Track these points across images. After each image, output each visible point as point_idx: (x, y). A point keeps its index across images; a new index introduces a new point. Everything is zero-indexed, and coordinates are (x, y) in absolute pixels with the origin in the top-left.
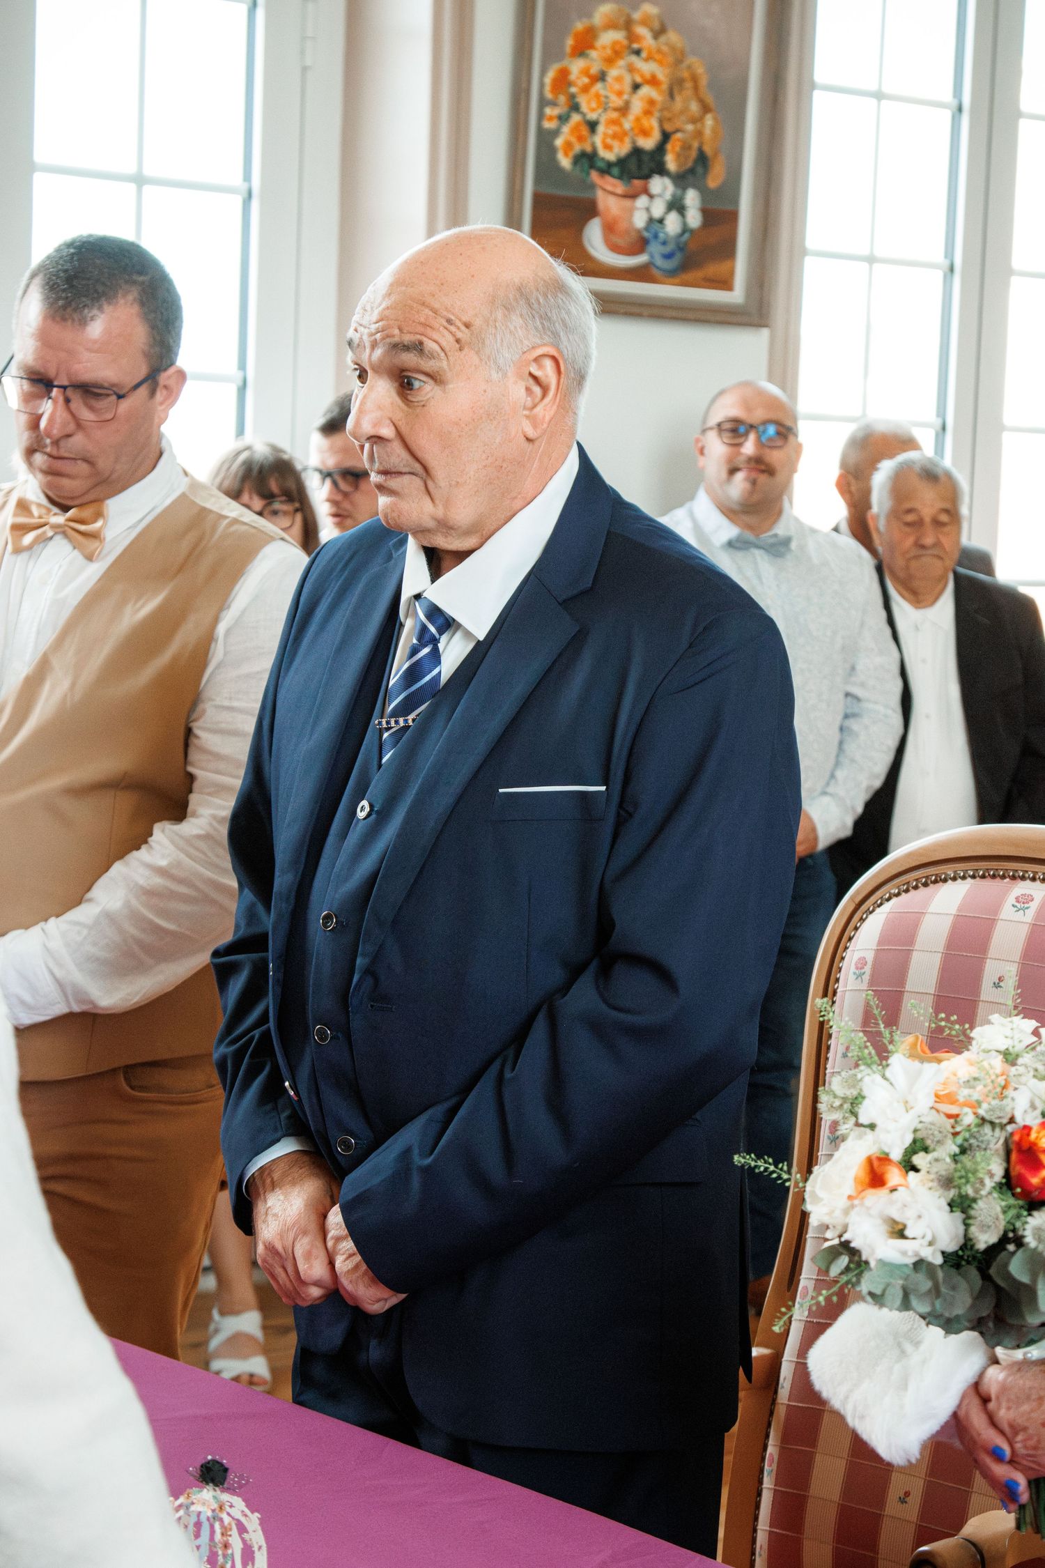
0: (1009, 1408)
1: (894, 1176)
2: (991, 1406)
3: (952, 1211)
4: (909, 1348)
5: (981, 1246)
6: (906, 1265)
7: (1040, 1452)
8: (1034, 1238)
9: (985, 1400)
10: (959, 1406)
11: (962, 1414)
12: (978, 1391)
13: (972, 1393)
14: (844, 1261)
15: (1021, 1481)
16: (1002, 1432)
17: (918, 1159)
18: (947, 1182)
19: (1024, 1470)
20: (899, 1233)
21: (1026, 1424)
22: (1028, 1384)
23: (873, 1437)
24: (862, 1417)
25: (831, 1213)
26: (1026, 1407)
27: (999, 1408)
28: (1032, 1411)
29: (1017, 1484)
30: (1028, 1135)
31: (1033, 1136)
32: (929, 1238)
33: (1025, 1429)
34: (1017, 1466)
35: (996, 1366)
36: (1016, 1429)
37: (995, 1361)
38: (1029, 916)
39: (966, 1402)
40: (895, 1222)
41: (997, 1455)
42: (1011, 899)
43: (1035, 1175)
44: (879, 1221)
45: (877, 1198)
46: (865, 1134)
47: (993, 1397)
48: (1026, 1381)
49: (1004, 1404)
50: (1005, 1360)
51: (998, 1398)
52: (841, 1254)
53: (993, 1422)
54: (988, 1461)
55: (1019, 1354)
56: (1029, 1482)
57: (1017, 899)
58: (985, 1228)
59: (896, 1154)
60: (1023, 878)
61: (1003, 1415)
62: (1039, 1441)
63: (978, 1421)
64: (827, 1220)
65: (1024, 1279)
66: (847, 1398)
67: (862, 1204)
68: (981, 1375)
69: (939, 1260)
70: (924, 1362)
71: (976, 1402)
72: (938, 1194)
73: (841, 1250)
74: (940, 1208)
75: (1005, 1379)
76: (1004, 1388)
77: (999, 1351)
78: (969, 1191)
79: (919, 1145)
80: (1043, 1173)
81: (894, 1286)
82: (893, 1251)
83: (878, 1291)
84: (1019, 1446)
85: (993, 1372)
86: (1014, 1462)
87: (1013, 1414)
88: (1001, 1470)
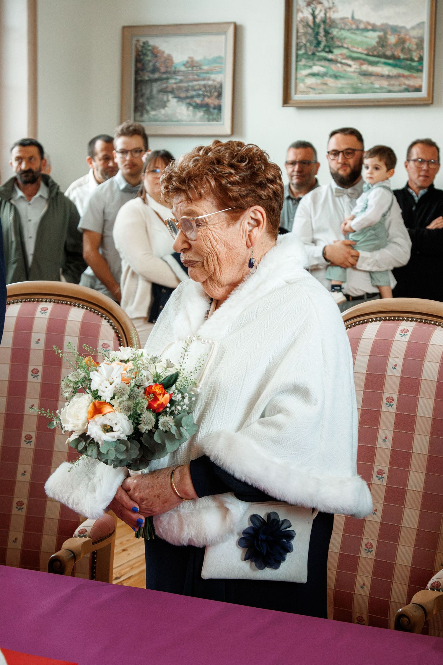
0: (140, 492)
1: (106, 409)
3: (129, 420)
5: (144, 431)
6: (113, 442)
7: (153, 507)
8: (162, 426)
9: (127, 491)
11: (118, 497)
12: (124, 488)
13: (121, 488)
14: (83, 443)
15: (143, 518)
16: (136, 502)
18: (128, 409)
19: (144, 514)
20: (108, 429)
21: (148, 497)
22: (147, 482)
23: (84, 511)
24: (77, 504)
25: (76, 426)
26: (147, 491)
27: (135, 492)
28: (150, 492)
29: (142, 520)
30: (152, 389)
31: (153, 388)
32: (122, 430)
33: (147, 499)
34: (142, 513)
35: (130, 478)
36: (142, 500)
38: (47, 315)
39: (119, 492)
40: (106, 426)
41: (134, 511)
42: (39, 309)
43: (154, 404)
44: (100, 427)
45: (98, 418)
46: (82, 395)
47: (132, 488)
49: (138, 491)
50: (133, 475)
51: (134, 489)
52: (81, 441)
53: (131, 498)
54: (130, 513)
55: (139, 472)
56: (146, 519)
57: (42, 309)
58: (146, 424)
59: (107, 400)
60: (42, 301)
61: (137, 495)
62: (152, 503)
63: (125, 498)
64: (75, 429)
65: (159, 442)
66: (69, 498)
67: (94, 421)
68: (124, 481)
69: (126, 439)
70: (100, 480)
71: (124, 492)
72: (123, 414)
73: (81, 439)
74: (125, 419)
76: (137, 485)
77: (131, 472)
78: (138, 411)
80: (158, 402)
81: (111, 450)
82: (108, 437)
83: (105, 453)
84: (143, 506)
85: (129, 480)
86: (140, 512)
87: (141, 494)
88: (135, 516)
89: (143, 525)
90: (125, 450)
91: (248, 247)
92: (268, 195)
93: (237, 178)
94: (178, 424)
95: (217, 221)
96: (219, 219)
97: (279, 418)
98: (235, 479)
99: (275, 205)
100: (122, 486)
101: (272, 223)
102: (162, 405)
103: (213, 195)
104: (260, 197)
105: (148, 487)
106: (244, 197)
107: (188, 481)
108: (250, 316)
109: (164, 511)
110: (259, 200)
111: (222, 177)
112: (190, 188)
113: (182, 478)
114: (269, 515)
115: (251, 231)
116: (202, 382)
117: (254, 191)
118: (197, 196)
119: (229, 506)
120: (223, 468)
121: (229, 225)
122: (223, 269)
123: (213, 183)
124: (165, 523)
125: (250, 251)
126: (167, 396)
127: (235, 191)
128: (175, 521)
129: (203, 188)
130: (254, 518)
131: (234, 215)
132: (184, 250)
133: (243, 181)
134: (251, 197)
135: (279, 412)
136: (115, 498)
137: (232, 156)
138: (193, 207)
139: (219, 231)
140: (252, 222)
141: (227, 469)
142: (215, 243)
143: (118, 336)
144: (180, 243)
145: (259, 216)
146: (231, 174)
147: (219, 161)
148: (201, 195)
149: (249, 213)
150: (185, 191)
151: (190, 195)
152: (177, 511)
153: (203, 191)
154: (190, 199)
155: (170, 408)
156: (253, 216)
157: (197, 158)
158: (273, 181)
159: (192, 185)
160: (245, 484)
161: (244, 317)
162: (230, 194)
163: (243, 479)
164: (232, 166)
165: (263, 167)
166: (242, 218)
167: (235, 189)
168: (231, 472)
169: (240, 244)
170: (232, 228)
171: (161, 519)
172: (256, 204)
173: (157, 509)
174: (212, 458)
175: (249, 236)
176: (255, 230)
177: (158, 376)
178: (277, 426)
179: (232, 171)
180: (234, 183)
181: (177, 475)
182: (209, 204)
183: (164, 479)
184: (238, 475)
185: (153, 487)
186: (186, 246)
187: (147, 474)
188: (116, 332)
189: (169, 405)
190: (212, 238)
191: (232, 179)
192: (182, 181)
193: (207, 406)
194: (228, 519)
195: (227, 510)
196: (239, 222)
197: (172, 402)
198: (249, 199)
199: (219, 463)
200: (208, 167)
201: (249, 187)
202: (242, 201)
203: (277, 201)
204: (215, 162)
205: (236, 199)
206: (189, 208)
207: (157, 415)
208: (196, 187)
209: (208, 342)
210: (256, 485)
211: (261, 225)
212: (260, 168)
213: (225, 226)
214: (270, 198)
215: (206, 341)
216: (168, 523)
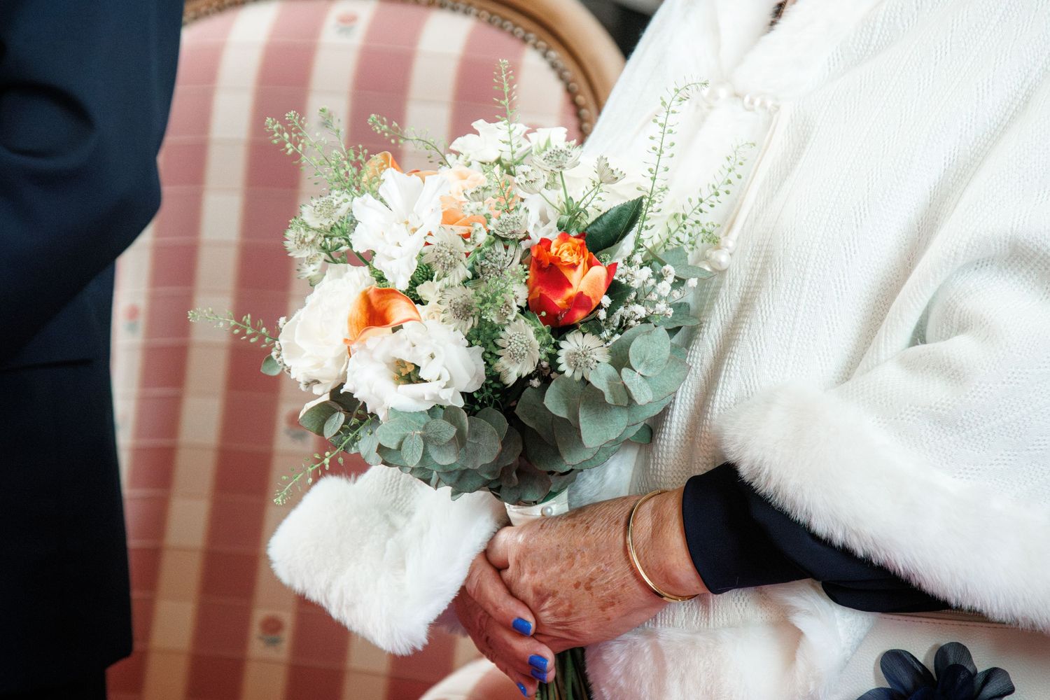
0: (533, 572)
1: (400, 310)
2: (508, 574)
3: (471, 345)
4: (399, 520)
5: (511, 379)
6: (422, 412)
7: (573, 618)
8: (569, 364)
9: (499, 569)
10: (469, 578)
11: (472, 587)
12: (491, 560)
13: (482, 562)
14: (339, 419)
15: (548, 655)
16: (524, 602)
17: (423, 290)
18: (464, 311)
19: (550, 641)
20: (410, 375)
21: (557, 588)
22: (555, 541)
24: (351, 606)
25: (319, 365)
26: (555, 569)
27: (520, 574)
28: (563, 571)
29: (544, 659)
30: (548, 249)
31: (553, 250)
32: (446, 378)
33: (554, 594)
34: (543, 639)
35: (508, 528)
36: (541, 595)
37: (507, 522)
38: (356, 37)
39: (477, 573)
40: (401, 363)
41: (519, 630)
42: (331, 20)
43: (558, 297)
44: (384, 367)
45: (379, 338)
46: (346, 270)
47: (511, 562)
48: (550, 540)
49: (527, 569)
50: (518, 520)
51: (518, 562)
52: (334, 411)
53: (511, 591)
54: (508, 638)
55: (536, 511)
56: (557, 656)
58: (516, 357)
59: (402, 284)
61: (526, 581)
62: (571, 606)
63: (493, 592)
64: (316, 374)
65: (562, 413)
66: (330, 585)
67: (364, 347)
68: (492, 541)
69: (460, 403)
70: (421, 534)
71: (489, 572)
72: (452, 327)
73: (335, 406)
74: (457, 343)
75: (526, 540)
76: (526, 552)
77: (513, 511)
78: (492, 317)
79: (425, 273)
80: (570, 292)
81: (411, 437)
82: (406, 398)
83: (394, 446)
84: (546, 616)
85: (505, 536)
86: (538, 635)
87: (538, 579)
88: (524, 647)
89: (551, 675)
90: (454, 439)
94: (620, 360)
97: (960, 347)
98: (815, 537)
100: (486, 554)
102: (580, 301)
105: (557, 557)
107: (675, 539)
108: (898, 20)
109: (611, 634)
113: (657, 531)
114: (941, 654)
116: (735, 234)
119: (802, 622)
120: (777, 501)
124: (616, 671)
126: (599, 272)
128: (644, 666)
130: (894, 661)
135: (962, 328)
136: (463, 590)
141: (788, 507)
152: (651, 635)
155: (611, 311)
160: (846, 553)
161: (878, 25)
163: (839, 538)
168: (801, 517)
171: (605, 657)
173: (586, 628)
174: (744, 470)
177: (574, 212)
178: (952, 373)
181: (644, 523)
183: (605, 533)
184: (821, 526)
185: (571, 557)
187: (559, 518)
189: (606, 301)
193: (745, 306)
194: (801, 664)
195: (798, 635)
197: (616, 290)
199: (765, 485)
207: (560, 328)
209: (763, 105)
210: (880, 557)
215: (757, 102)
216: (627, 673)
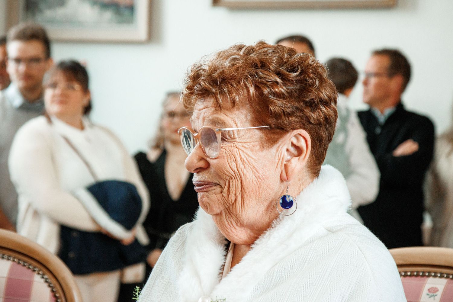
91: (282, 180)
92: (318, 120)
93: (282, 89)
95: (248, 140)
96: (251, 137)
99: (324, 133)
101: (316, 156)
103: (248, 106)
104: (308, 119)
106: (289, 115)
110: (305, 123)
111: (265, 85)
112: (222, 92)
115: (289, 161)
117: (302, 111)
118: (229, 104)
121: (262, 147)
122: (247, 202)
123: (252, 90)
125: (283, 186)
127: (278, 105)
129: (238, 94)
131: (272, 136)
132: (199, 170)
133: (290, 96)
134: (297, 117)
137: (281, 62)
138: (222, 116)
139: (249, 152)
140: (292, 149)
142: (241, 165)
143: (55, 296)
144: (195, 161)
145: (302, 144)
146: (277, 83)
147: (263, 65)
148: (234, 102)
149: (290, 138)
150: (214, 95)
151: (221, 100)
153: (237, 98)
154: (220, 106)
156: (295, 142)
157: (237, 56)
158: (326, 104)
159: (225, 89)
162: (272, 108)
164: (279, 74)
165: (317, 83)
166: (280, 142)
167: (279, 102)
169: (274, 174)
170: (265, 152)
172: (301, 128)
175: (285, 165)
176: (295, 160)
179: (279, 80)
180: (278, 95)
182: (242, 116)
186: (202, 164)
188: (53, 291)
190: (238, 159)
191: (277, 90)
192: (213, 82)
196: (276, 146)
198: (294, 119)
200: (249, 69)
201: (297, 105)
202: (286, 120)
203: (327, 130)
204: (259, 65)
205: (277, 116)
206: (216, 116)
208: (230, 92)
211: (303, 155)
212: (313, 84)
213: (258, 148)
214: (320, 124)
